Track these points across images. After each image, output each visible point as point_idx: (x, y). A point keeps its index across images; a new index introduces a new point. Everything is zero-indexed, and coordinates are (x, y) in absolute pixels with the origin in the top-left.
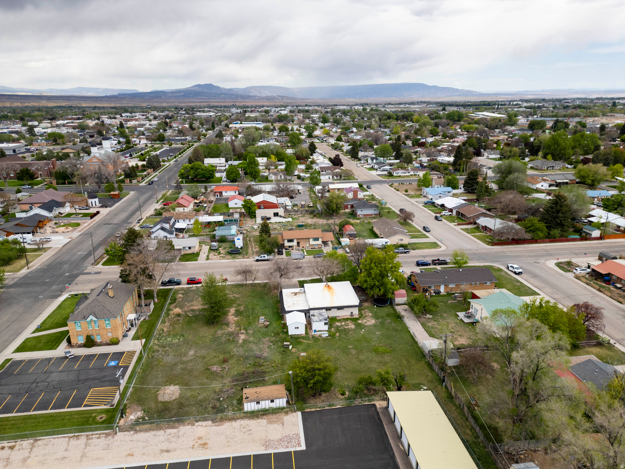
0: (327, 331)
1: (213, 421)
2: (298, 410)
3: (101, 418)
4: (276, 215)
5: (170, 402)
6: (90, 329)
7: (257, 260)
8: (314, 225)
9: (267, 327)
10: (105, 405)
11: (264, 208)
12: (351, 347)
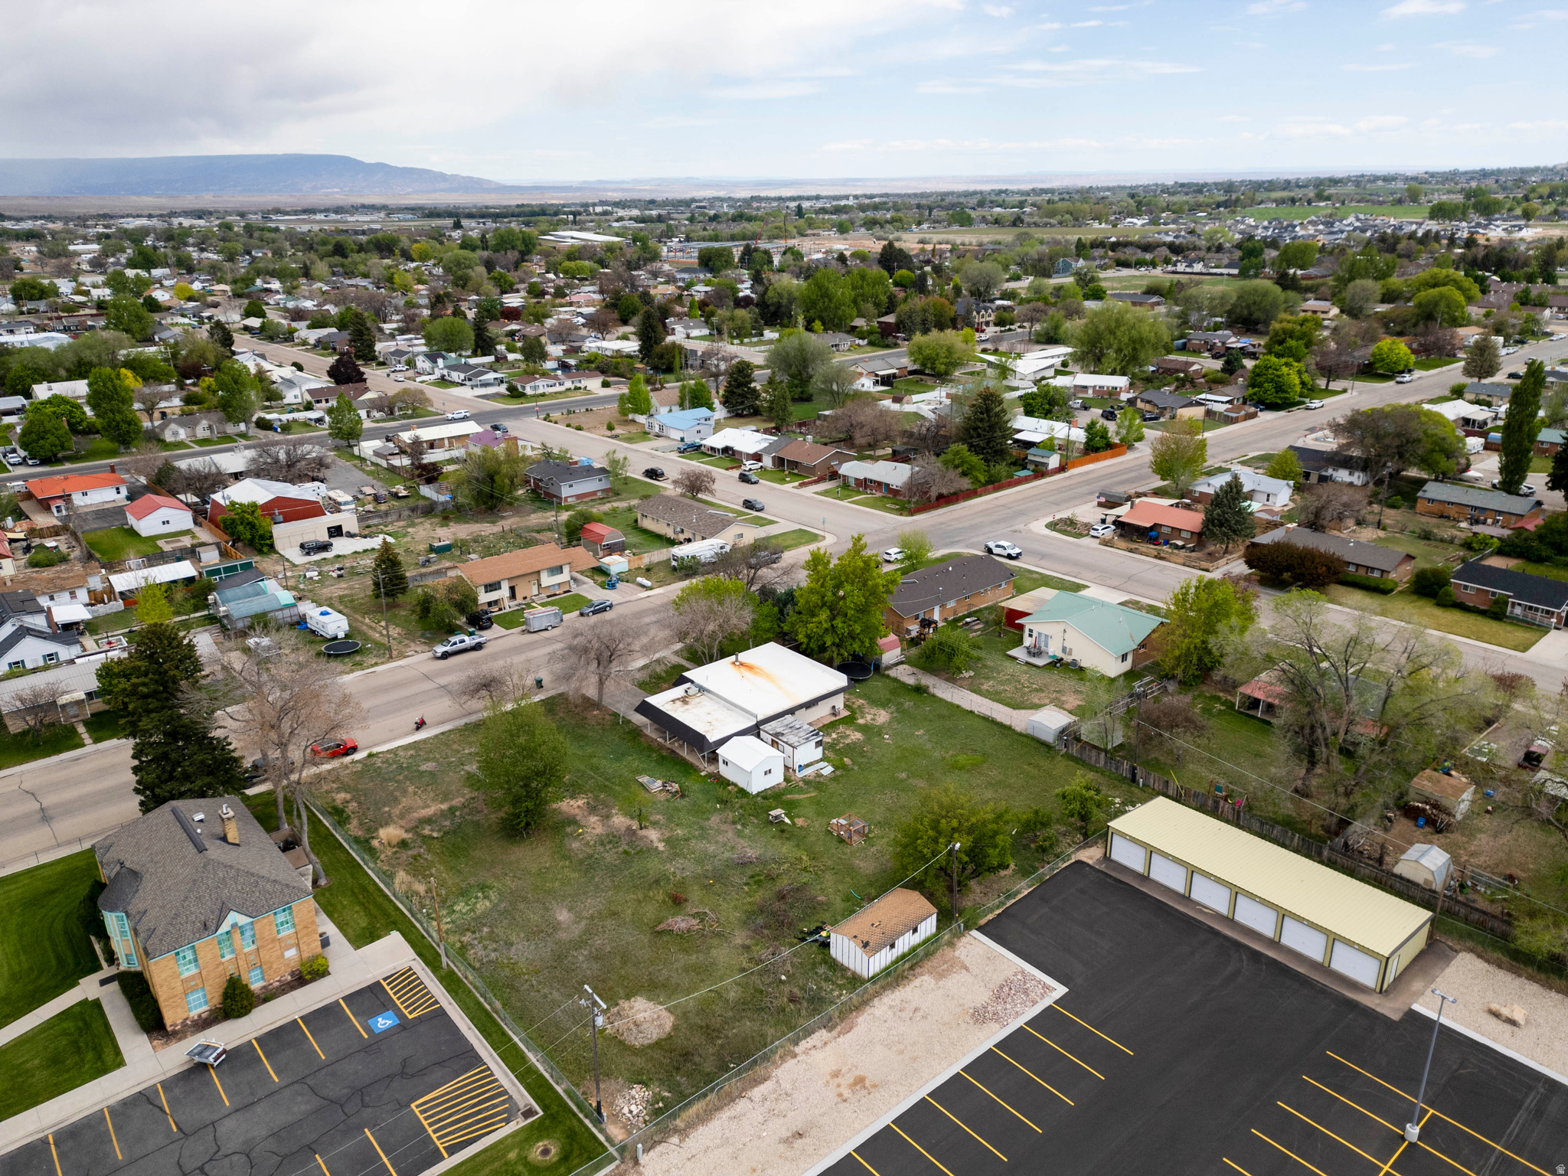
0: (821, 760)
1: (829, 1025)
2: (968, 928)
3: (546, 1152)
4: (336, 531)
5: (670, 1037)
6: (228, 957)
7: (445, 656)
8: (475, 541)
9: (682, 794)
10: (507, 1121)
11: (285, 521)
12: (904, 775)
